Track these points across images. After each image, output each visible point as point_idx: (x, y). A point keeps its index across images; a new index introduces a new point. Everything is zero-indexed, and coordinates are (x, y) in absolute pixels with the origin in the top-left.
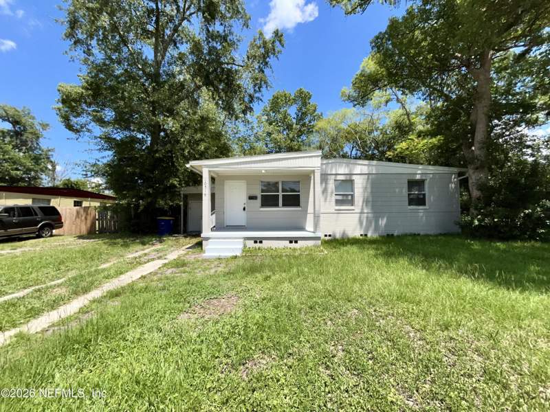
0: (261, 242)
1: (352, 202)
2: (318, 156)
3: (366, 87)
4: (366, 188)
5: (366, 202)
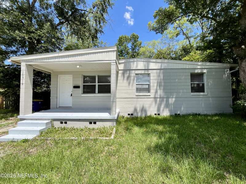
0: (66, 123)
2: (113, 51)
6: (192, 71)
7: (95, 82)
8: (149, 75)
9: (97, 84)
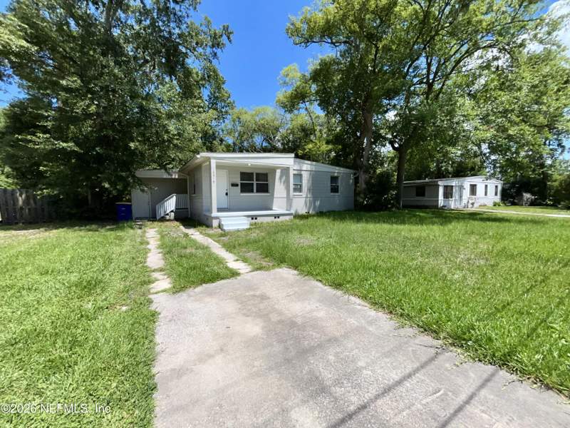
0: (256, 219)
1: (300, 190)
2: (292, 157)
4: (309, 181)
5: (309, 190)
6: (332, 175)
7: (253, 180)
8: (301, 175)
9: (255, 183)
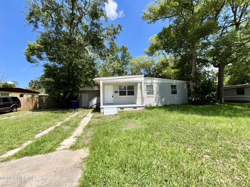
0: (123, 109)
1: (152, 93)
2: (143, 77)
3: (153, 49)
4: (157, 88)
5: (157, 93)
6: (172, 84)
7: (126, 90)
8: (152, 86)
9: (127, 90)
